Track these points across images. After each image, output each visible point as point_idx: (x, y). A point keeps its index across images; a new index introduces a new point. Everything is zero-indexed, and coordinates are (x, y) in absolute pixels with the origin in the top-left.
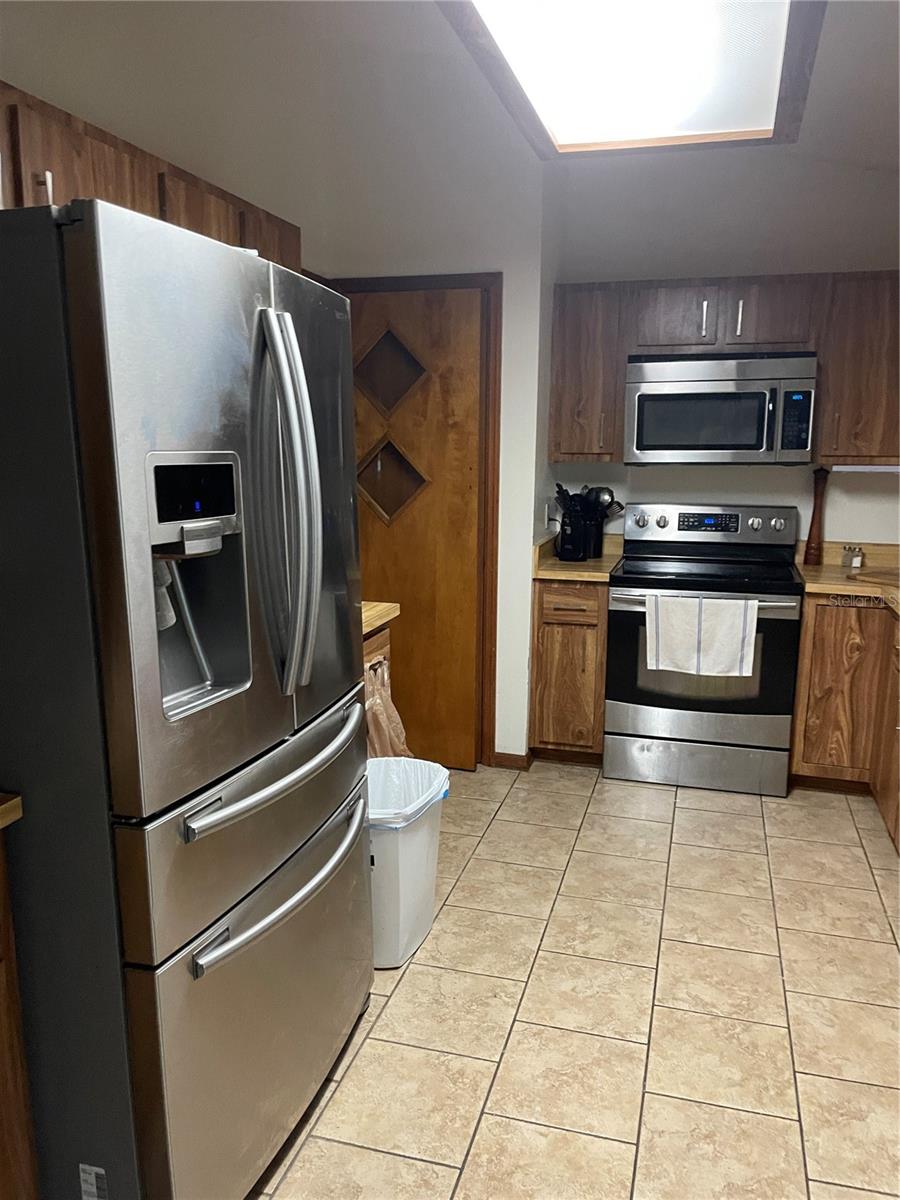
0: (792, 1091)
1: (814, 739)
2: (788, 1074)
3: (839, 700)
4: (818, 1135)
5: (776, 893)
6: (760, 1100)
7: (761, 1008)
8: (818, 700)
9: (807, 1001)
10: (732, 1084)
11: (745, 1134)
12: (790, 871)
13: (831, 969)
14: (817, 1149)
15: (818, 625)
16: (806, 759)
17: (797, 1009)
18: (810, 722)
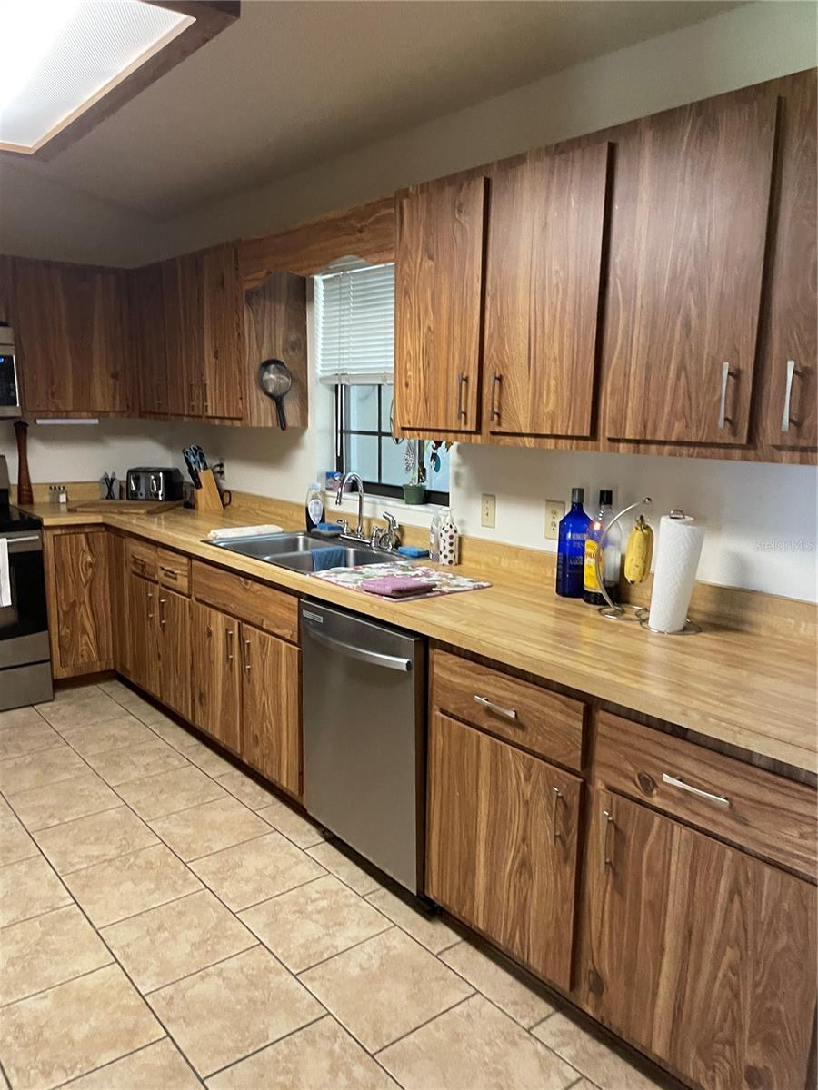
0: (191, 875)
1: (67, 646)
2: (182, 867)
3: (82, 610)
4: (223, 888)
5: (94, 767)
6: (175, 890)
7: (137, 840)
8: (65, 614)
9: (164, 821)
10: (151, 892)
11: (181, 914)
12: (94, 749)
13: (164, 796)
14: (227, 895)
15: (57, 551)
16: (63, 664)
17: (161, 829)
18: (63, 634)
